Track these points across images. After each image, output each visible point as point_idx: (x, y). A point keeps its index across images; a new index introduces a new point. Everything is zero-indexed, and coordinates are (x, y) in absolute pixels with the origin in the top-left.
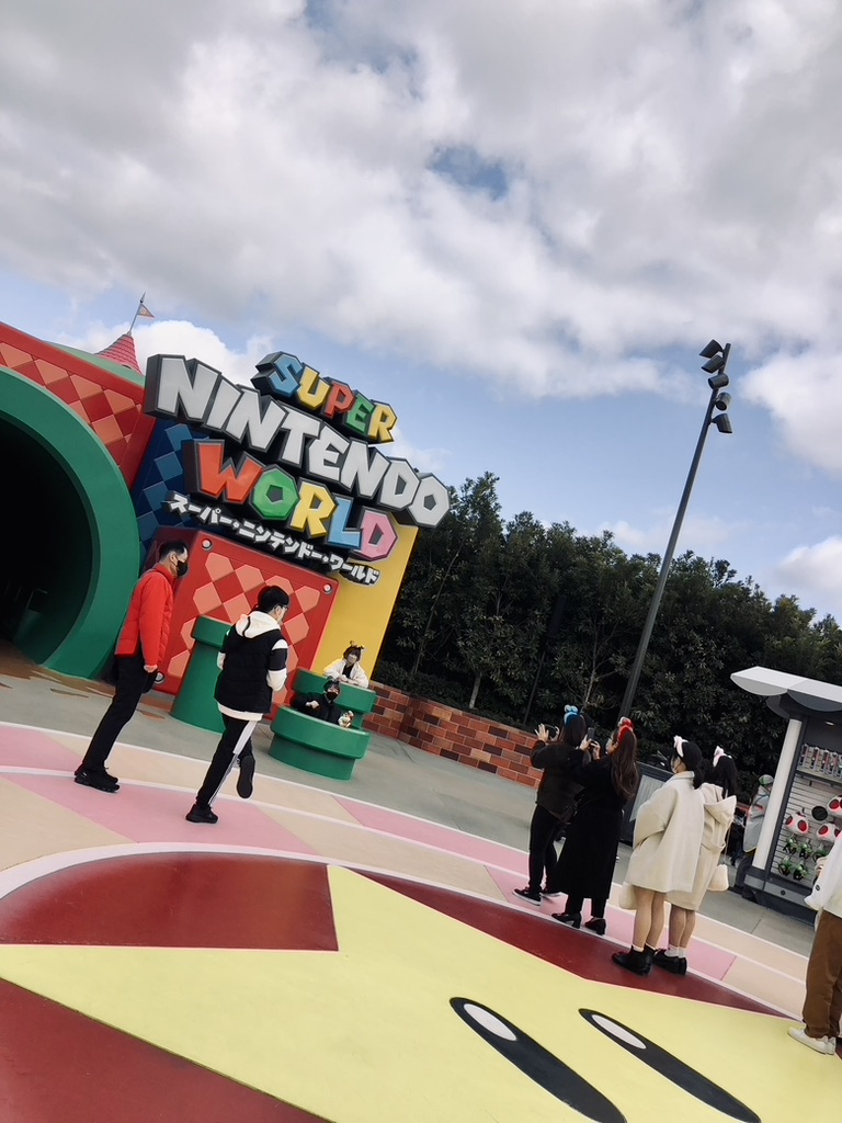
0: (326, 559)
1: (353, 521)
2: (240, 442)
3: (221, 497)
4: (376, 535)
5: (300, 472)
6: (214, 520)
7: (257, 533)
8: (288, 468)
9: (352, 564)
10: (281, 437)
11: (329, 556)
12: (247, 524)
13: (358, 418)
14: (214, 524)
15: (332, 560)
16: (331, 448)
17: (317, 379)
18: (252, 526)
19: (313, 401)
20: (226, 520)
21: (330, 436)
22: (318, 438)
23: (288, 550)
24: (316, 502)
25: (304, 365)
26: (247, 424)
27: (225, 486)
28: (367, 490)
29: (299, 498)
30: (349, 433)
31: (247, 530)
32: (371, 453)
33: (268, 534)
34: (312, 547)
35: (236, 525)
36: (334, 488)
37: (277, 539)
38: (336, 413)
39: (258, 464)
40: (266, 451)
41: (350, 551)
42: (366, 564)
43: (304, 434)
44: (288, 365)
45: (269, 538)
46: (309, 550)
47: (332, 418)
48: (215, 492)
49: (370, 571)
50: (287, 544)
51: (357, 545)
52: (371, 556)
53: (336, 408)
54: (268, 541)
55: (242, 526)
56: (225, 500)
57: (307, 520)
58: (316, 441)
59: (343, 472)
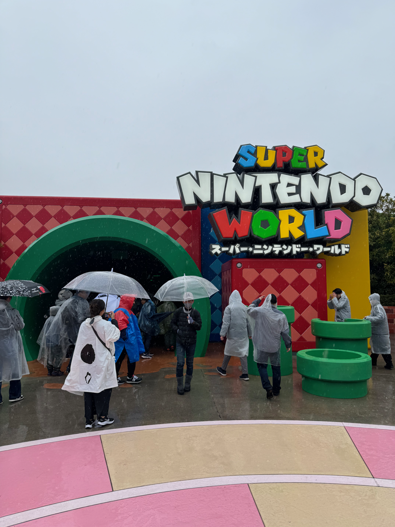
0: (311, 249)
1: (319, 221)
2: (235, 204)
3: (236, 238)
4: (338, 224)
5: (275, 206)
6: (238, 251)
7: (264, 249)
8: (268, 207)
9: (330, 247)
10: (257, 191)
11: (313, 247)
12: (257, 246)
13: (299, 161)
14: (239, 253)
15: (315, 248)
16: (289, 185)
17: (267, 150)
18: (259, 247)
19: (269, 163)
20: (244, 249)
21: (286, 178)
22: (279, 182)
23: (285, 252)
24: (291, 219)
25: (256, 147)
26: (236, 193)
27: (235, 231)
28: (321, 199)
29: (280, 221)
30: (297, 172)
31: (258, 250)
32: (315, 177)
33: (270, 247)
34: (300, 246)
35: (251, 249)
36: (300, 207)
37: (277, 249)
38: (285, 164)
39: (250, 212)
40: (252, 203)
41: (325, 239)
42: (338, 243)
43: (270, 184)
44: (247, 150)
45: (272, 249)
46: (298, 248)
47: (283, 168)
48: (232, 236)
49: (343, 246)
50: (284, 249)
51: (328, 234)
52: (340, 237)
53: (283, 161)
54: (272, 252)
55: (254, 249)
56: (238, 238)
57: (290, 231)
58: (279, 185)
59: (302, 195)
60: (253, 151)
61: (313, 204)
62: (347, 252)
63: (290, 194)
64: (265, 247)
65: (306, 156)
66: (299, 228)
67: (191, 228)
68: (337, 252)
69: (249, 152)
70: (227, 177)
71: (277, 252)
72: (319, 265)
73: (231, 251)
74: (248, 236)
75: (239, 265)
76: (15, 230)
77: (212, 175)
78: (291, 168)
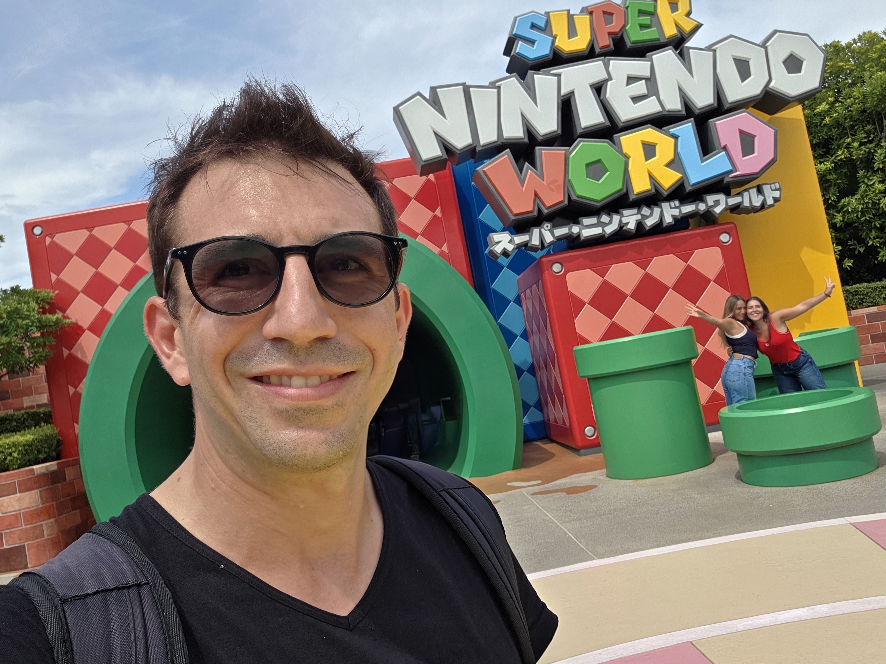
0: (702, 207)
1: (707, 145)
2: (526, 140)
3: (540, 211)
4: (748, 142)
5: (610, 129)
7: (604, 225)
8: (595, 133)
9: (739, 194)
10: (566, 105)
11: (704, 201)
12: (586, 221)
13: (643, 27)
14: (552, 243)
15: (711, 203)
16: (631, 80)
17: (570, 18)
18: (593, 220)
19: (580, 43)
20: (561, 231)
21: (622, 67)
22: (610, 78)
23: (650, 222)
24: (649, 150)
25: (547, 14)
26: (523, 116)
27: (536, 195)
28: (703, 99)
29: (627, 157)
30: (643, 51)
31: (590, 228)
32: (683, 55)
33: (616, 218)
34: (677, 203)
35: (575, 229)
36: (662, 121)
37: (630, 218)
38: (614, 40)
39: (559, 151)
40: (560, 132)
41: (726, 180)
42: (756, 182)
43: (591, 86)
44: (529, 25)
45: (621, 221)
46: (675, 207)
47: (612, 47)
48: (531, 209)
49: (766, 189)
51: (730, 168)
52: (757, 170)
53: (610, 34)
54: (621, 226)
55: (583, 227)
56: (545, 211)
57: (651, 176)
58: (609, 83)
59: (662, 97)
60: (542, 24)
61: (688, 111)
62: (776, 200)
63: (636, 99)
64: (605, 218)
65: (653, 14)
66: (669, 165)
67: (438, 212)
68: (757, 202)
69: (533, 26)
70: (499, 88)
71: (632, 226)
72: (725, 238)
73: (535, 241)
74: (566, 202)
75: (557, 268)
76: (79, 285)
77: (466, 89)
78: (629, 45)
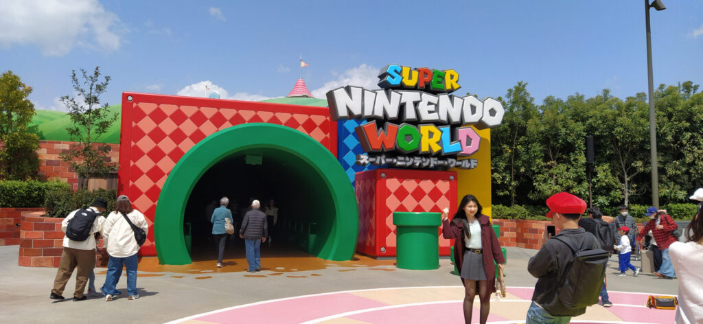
0: (446, 163)
3: (383, 150)
4: (469, 141)
5: (417, 122)
6: (383, 162)
8: (411, 122)
10: (402, 108)
12: (400, 158)
16: (430, 103)
18: (402, 158)
19: (412, 83)
24: (431, 134)
27: (383, 143)
28: (455, 118)
32: (451, 97)
33: (412, 160)
34: (437, 159)
36: (438, 123)
37: (418, 161)
42: (468, 158)
49: (472, 161)
50: (423, 162)
51: (460, 149)
52: (470, 153)
53: (425, 82)
54: (413, 164)
55: (398, 160)
56: (385, 150)
57: (430, 146)
58: (421, 103)
59: (440, 113)
60: (399, 71)
61: (449, 122)
62: (475, 166)
63: (430, 112)
64: (407, 159)
65: (443, 78)
66: (437, 143)
67: (328, 135)
68: (468, 165)
70: (376, 93)
71: (417, 164)
72: (452, 178)
73: (378, 162)
75: (383, 175)
76: (147, 130)
78: (431, 88)
